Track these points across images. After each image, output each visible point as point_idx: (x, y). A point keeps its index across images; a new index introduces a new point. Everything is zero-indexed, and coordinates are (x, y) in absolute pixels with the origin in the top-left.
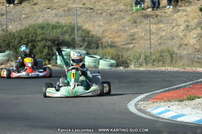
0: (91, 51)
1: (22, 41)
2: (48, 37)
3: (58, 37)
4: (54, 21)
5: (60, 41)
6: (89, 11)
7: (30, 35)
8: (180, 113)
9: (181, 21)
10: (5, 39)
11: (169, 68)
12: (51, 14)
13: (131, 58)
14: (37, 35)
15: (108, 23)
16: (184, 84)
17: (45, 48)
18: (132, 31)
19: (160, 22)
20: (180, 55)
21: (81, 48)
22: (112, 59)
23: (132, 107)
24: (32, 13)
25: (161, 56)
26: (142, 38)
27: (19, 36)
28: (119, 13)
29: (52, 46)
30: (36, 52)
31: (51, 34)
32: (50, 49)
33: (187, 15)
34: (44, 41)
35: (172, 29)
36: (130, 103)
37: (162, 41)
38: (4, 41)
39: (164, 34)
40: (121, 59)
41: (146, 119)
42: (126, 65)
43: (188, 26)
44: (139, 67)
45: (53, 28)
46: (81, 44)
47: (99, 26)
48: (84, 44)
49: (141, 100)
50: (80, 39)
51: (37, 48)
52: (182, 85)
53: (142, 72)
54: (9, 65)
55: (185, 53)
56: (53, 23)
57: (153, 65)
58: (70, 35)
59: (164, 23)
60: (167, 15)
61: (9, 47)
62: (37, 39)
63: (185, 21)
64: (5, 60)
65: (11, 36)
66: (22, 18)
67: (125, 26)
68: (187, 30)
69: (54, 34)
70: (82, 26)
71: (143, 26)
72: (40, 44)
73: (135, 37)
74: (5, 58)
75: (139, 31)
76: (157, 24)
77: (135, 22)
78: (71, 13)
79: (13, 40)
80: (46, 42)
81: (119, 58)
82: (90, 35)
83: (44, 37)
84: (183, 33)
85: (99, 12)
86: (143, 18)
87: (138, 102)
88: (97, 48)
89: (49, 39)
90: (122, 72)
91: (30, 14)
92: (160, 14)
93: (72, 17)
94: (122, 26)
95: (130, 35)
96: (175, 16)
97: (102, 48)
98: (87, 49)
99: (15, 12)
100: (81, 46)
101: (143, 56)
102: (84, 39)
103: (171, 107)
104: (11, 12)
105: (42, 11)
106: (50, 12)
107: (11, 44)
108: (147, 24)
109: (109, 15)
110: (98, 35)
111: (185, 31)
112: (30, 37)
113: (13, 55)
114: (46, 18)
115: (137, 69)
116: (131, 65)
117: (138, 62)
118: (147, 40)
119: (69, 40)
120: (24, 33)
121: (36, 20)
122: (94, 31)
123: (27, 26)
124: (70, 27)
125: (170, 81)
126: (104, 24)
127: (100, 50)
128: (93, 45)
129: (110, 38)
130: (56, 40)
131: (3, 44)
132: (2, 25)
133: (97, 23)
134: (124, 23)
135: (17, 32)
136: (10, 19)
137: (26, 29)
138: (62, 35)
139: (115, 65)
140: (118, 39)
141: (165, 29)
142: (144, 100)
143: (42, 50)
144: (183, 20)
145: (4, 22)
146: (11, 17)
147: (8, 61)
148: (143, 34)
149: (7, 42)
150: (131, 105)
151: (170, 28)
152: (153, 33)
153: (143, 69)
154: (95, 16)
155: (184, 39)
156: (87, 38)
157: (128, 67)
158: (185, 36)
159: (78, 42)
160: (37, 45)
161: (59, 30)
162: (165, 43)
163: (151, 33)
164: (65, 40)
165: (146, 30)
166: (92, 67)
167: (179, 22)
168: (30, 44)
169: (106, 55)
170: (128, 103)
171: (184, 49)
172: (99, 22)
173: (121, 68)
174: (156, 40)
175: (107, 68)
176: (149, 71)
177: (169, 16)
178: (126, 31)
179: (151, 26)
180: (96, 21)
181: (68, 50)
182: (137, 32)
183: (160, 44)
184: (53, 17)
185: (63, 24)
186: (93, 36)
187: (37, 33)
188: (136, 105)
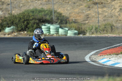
0: (62, 25)
1: (21, 20)
2: (36, 17)
3: (43, 17)
4: (39, 7)
5: (44, 20)
6: (61, 1)
7: (26, 17)
8: (117, 62)
9: (117, 6)
10: (11, 19)
11: (110, 35)
12: (38, 3)
13: (87, 29)
14: (29, 17)
15: (73, 8)
16: (119, 44)
17: (34, 24)
18: (87, 13)
19: (104, 7)
20: (116, 27)
21: (57, 24)
22: (75, 30)
23: (87, 59)
24: (26, 3)
25: (105, 28)
26: (93, 17)
27: (19, 17)
28: (79, 2)
29: (39, 23)
30: (29, 27)
31: (38, 16)
32: (38, 25)
33: (120, 2)
34: (34, 20)
35: (112, 11)
36: (86, 56)
37: (106, 18)
38: (10, 20)
39: (106, 14)
40: (81, 30)
41: (96, 66)
42: (84, 33)
43: (121, 9)
44: (92, 34)
45: (39, 12)
46: (57, 21)
47: (67, 10)
48: (58, 21)
49: (93, 55)
50: (56, 18)
51: (30, 24)
52: (118, 45)
53: (94, 38)
54: (13, 35)
55: (120, 25)
56: (39, 9)
57: (100, 33)
58: (50, 16)
59: (106, 8)
60: (108, 2)
61: (13, 24)
62: (30, 19)
63: (119, 6)
64: (10, 32)
65: (14, 17)
66: (20, 6)
67: (83, 10)
68: (121, 11)
69: (40, 15)
70: (57, 10)
71: (94, 10)
72: (32, 22)
73: (89, 16)
74: (11, 30)
75: (92, 13)
76: (102, 8)
77: (89, 7)
78: (50, 3)
79: (16, 20)
80: (35, 20)
81: (80, 29)
82: (62, 16)
83: (34, 17)
84: (118, 13)
85: (67, 1)
86: (94, 5)
87: (91, 55)
88: (66, 23)
89: (37, 18)
90: (81, 38)
91: (25, 4)
92: (104, 2)
93: (51, 5)
94: (81, 10)
95: (86, 15)
96: (113, 3)
97: (69, 23)
98: (60, 24)
99: (16, 3)
100: (56, 23)
101: (94, 28)
102: (58, 18)
103: (111, 58)
104: (14, 3)
105: (32, 1)
106: (37, 2)
107: (14, 22)
108: (96, 8)
109: (73, 3)
110: (67, 15)
111: (119, 12)
112: (26, 18)
113: (16, 29)
114: (35, 6)
115: (91, 36)
116: (87, 33)
117: (91, 31)
118: (96, 18)
119: (49, 19)
120: (22, 15)
121: (29, 7)
122: (64, 13)
123: (24, 11)
124: (50, 11)
125: (111, 43)
126: (70, 9)
127: (68, 25)
128: (64, 22)
129: (74, 17)
130: (41, 19)
131: (9, 22)
132: (9, 11)
133: (66, 8)
134: (82, 8)
135: (17, 15)
136: (13, 7)
137: (23, 13)
138: (45, 16)
139: (77, 33)
140: (79, 18)
141: (107, 11)
142: (95, 54)
143: (33, 25)
144: (118, 5)
145: (10, 9)
146: (14, 6)
147: (13, 32)
148: (94, 14)
149: (12, 21)
150: (87, 58)
151: (110, 10)
152: (100, 14)
153: (94, 36)
154: (65, 4)
155: (119, 17)
156: (60, 18)
157: (85, 34)
158: (119, 15)
159: (55, 20)
160: (30, 22)
161: (43, 13)
162: (107, 20)
163: (98, 14)
164: (47, 19)
165: (96, 12)
166: (63, 35)
167: (116, 7)
168: (25, 22)
169: (72, 27)
170: (85, 57)
171: (119, 23)
172: (67, 7)
173: (81, 35)
174: (102, 18)
175: (73, 35)
176: (98, 37)
177: (110, 3)
178: (83, 13)
179: (99, 9)
180: (65, 7)
181: (49, 25)
182: (90, 13)
183: (104, 20)
184: (39, 5)
185: (45, 10)
186: (63, 16)
187: (29, 15)
188: (90, 58)
